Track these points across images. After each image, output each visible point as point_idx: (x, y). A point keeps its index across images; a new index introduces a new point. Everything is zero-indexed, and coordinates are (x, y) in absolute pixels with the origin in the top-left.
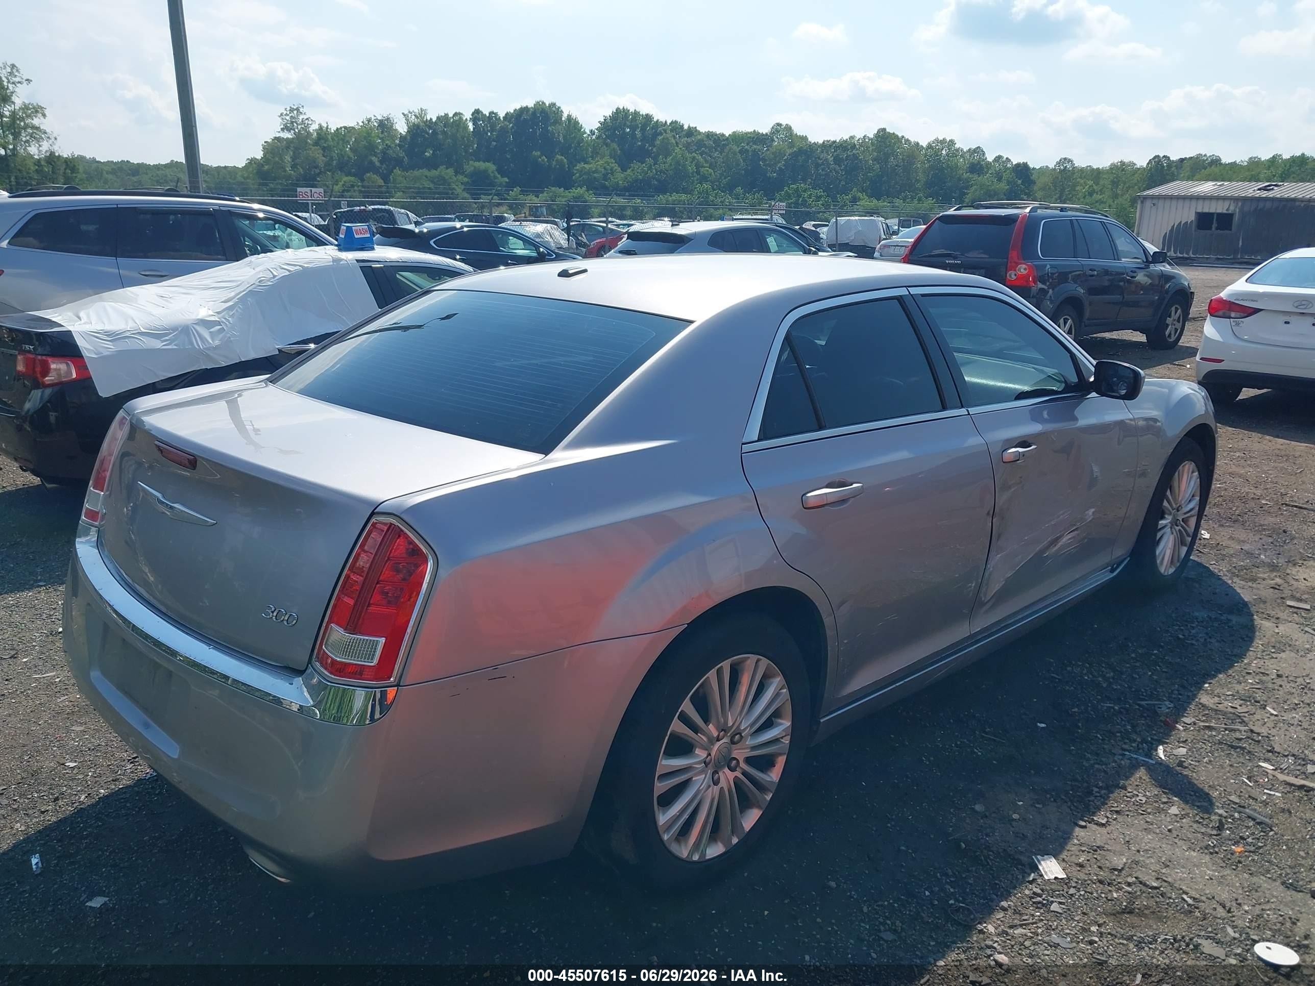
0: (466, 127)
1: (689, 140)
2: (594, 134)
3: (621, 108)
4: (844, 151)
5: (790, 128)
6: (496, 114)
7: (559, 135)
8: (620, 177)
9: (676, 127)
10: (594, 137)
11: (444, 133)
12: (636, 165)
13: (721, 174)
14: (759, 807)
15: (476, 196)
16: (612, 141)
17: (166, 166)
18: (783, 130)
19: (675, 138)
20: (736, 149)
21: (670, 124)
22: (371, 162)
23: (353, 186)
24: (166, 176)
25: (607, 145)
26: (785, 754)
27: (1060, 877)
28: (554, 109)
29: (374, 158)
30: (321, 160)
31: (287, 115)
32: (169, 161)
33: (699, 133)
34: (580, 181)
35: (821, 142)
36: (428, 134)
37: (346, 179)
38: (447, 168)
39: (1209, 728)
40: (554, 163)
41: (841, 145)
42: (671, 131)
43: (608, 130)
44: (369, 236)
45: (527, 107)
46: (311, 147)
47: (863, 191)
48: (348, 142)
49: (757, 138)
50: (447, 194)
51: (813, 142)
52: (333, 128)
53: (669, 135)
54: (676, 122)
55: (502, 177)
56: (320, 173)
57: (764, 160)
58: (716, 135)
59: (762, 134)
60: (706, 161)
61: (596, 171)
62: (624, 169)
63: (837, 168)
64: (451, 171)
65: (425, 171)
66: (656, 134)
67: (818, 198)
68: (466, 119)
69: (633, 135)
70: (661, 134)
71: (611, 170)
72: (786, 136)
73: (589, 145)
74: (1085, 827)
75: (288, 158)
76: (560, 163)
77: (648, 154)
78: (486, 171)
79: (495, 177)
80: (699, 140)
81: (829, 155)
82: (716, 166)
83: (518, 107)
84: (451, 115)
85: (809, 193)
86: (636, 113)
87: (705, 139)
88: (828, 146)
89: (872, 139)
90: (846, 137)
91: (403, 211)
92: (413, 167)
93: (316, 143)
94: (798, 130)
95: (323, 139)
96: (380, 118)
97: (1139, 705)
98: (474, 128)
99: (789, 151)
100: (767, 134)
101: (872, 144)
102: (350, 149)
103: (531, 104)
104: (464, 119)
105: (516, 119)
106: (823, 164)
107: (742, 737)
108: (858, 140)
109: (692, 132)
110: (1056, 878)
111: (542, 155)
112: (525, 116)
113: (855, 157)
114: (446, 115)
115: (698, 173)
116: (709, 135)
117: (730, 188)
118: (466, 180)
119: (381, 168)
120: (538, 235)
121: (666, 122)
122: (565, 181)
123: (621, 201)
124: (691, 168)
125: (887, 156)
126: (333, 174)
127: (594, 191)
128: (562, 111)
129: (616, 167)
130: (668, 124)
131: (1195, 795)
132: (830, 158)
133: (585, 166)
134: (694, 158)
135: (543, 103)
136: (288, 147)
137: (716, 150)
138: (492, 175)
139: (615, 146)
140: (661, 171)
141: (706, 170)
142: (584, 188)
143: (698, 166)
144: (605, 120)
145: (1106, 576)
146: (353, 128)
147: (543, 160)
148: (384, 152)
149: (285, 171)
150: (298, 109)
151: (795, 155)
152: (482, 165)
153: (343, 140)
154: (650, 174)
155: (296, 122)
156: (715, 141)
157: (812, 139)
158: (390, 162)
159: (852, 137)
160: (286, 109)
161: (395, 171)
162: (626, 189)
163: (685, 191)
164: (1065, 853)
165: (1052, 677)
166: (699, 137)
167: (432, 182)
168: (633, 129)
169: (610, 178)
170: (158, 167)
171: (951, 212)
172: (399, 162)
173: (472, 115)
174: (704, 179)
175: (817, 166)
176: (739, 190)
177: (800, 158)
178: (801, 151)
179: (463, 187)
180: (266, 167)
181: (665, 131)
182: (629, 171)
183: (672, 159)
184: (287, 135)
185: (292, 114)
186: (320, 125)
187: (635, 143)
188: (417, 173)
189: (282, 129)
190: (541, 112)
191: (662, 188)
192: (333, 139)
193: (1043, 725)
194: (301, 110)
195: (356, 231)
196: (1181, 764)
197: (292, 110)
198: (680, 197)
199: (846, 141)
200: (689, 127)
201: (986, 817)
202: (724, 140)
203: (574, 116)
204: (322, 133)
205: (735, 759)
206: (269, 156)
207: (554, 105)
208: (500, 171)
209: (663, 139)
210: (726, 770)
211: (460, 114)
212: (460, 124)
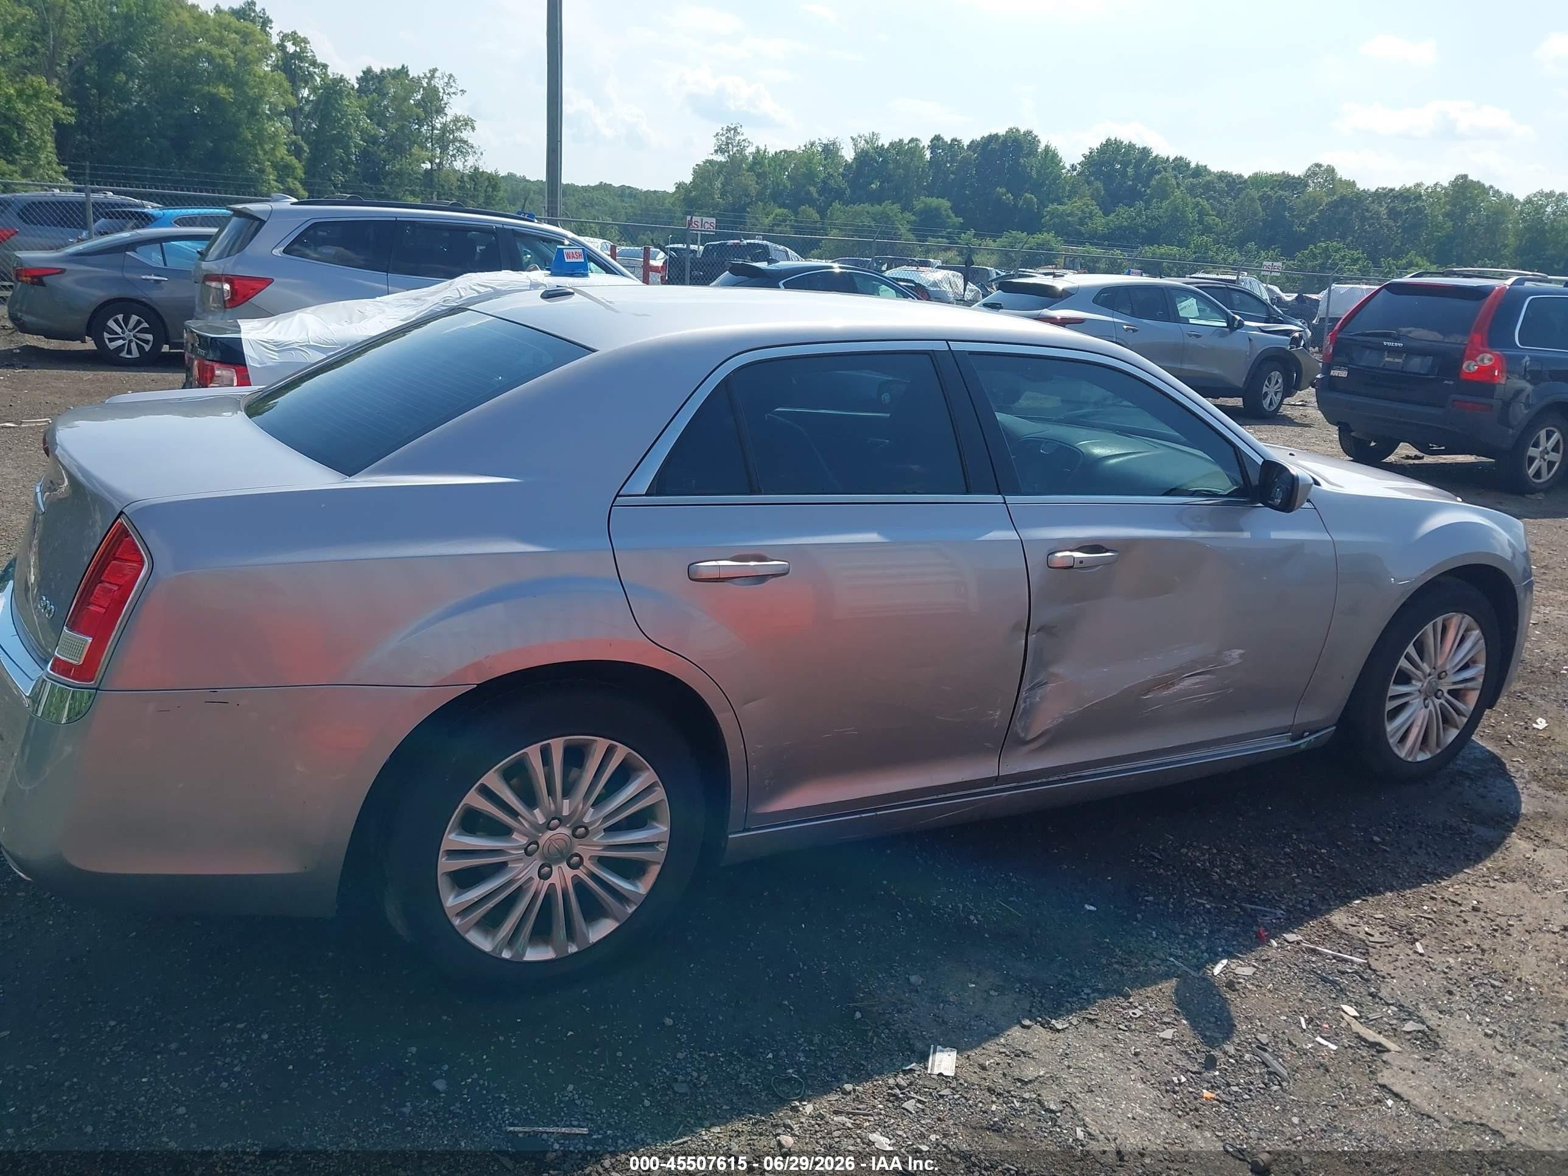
0: (922, 156)
1: (1195, 181)
2: (1075, 170)
3: (1113, 139)
4: (1405, 202)
5: (1333, 170)
6: (959, 142)
7: (1031, 169)
8: (1100, 223)
9: (1180, 165)
10: (1075, 173)
11: (896, 161)
12: (1121, 209)
13: (1232, 226)
14: (616, 919)
15: (922, 238)
16: (1096, 179)
17: (594, 188)
18: (1324, 173)
19: (1176, 177)
20: (1255, 194)
21: (1174, 160)
22: (808, 193)
23: (784, 221)
24: (593, 199)
25: (1089, 183)
26: (659, 863)
27: (945, 1074)
28: (1029, 138)
29: (811, 188)
30: (753, 188)
31: (722, 135)
32: (597, 183)
33: (1209, 173)
34: (1050, 225)
35: (1373, 190)
36: (877, 162)
37: (778, 211)
38: (893, 203)
39: (1314, 952)
40: (1021, 202)
41: (1401, 194)
42: (1174, 169)
43: (1094, 165)
44: (583, 260)
45: (997, 134)
46: (744, 172)
47: (1426, 255)
48: (786, 169)
49: (1287, 183)
50: (890, 233)
51: (1361, 189)
52: (771, 152)
53: (1170, 174)
54: (1181, 159)
55: (956, 216)
56: (750, 203)
57: (1291, 209)
58: (1231, 176)
59: (1294, 178)
60: (1213, 208)
61: (1070, 215)
62: (1106, 214)
63: (1391, 223)
64: (896, 207)
65: (867, 207)
66: (1153, 172)
67: (1355, 261)
68: (924, 147)
69: (1124, 174)
70: (1159, 172)
71: (1090, 213)
72: (1326, 181)
73: (1067, 183)
74: (1028, 1027)
75: (718, 184)
76: (1029, 202)
77: (1140, 196)
78: (937, 209)
79: (948, 217)
80: (1209, 182)
81: (1381, 206)
82: (1225, 215)
83: (986, 135)
84: (906, 141)
85: (1343, 254)
86: (1131, 146)
87: (1216, 181)
88: (1381, 196)
89: (1445, 188)
90: (1410, 184)
91: (781, 247)
92: (853, 201)
93: (751, 169)
94: (1343, 174)
95: (759, 163)
96: (825, 141)
97: (1242, 908)
98: (931, 158)
99: (1326, 200)
100: (1299, 178)
101: (1446, 195)
102: (788, 176)
103: (1002, 132)
104: (921, 146)
105: (983, 149)
106: (1371, 218)
107: (587, 832)
108: (1427, 189)
109: (1200, 171)
110: (940, 1074)
111: (1008, 192)
112: (993, 145)
113: (1419, 210)
114: (901, 140)
115: (1200, 221)
116: (1222, 176)
117: (1240, 243)
118: (913, 218)
119: (819, 200)
120: (935, 284)
121: (1168, 158)
122: (1032, 225)
123: (1096, 251)
124: (1192, 216)
125: (1466, 210)
126: (765, 205)
127: (1065, 238)
128: (1039, 141)
129: (1097, 210)
130: (1171, 160)
131: (1215, 1023)
132: (1383, 211)
133: (1058, 207)
134: (1197, 204)
135: (1017, 130)
136: (719, 172)
137: (1228, 195)
138: (944, 213)
139: (1099, 184)
140: (1154, 218)
141: (1211, 219)
142: (1052, 234)
143: (1202, 214)
144: (1091, 153)
145: (1282, 743)
146: (794, 152)
147: (1008, 199)
148: (824, 182)
149: (713, 199)
150: (735, 129)
151: (1334, 205)
152: (934, 202)
153: (780, 165)
154: (1139, 221)
155: (732, 143)
156: (1228, 184)
157: (1361, 186)
158: (830, 194)
159: (1418, 185)
160: (722, 129)
161: (834, 204)
162: (1104, 237)
163: (1181, 244)
164: (978, 1051)
165: (1152, 856)
166: (1208, 178)
167: (874, 220)
168: (1125, 165)
169: (1087, 224)
170: (586, 189)
171: (1407, 279)
172: (839, 195)
173: (931, 142)
174: (1207, 230)
175: (1363, 220)
176: (1251, 245)
177: (1340, 209)
178: (1343, 199)
179: (909, 227)
180: (694, 193)
181: (1165, 169)
182: (1113, 215)
183: (1169, 204)
184: (721, 158)
185: (729, 135)
186: (758, 148)
187: (1125, 182)
188: (857, 208)
189: (716, 151)
190: (1013, 141)
191: (1152, 238)
192: (770, 165)
193: (1092, 908)
194: (739, 130)
195: (568, 254)
196: (1231, 985)
197: (729, 130)
198: (1171, 250)
199: (1408, 190)
200: (1197, 165)
201: (917, 991)
202: (1240, 183)
203: (1053, 147)
204: (759, 157)
205: (577, 855)
206: (698, 181)
207: (1029, 133)
208: (957, 210)
209: (1161, 178)
210: (564, 865)
211: (917, 140)
212: (915, 151)
